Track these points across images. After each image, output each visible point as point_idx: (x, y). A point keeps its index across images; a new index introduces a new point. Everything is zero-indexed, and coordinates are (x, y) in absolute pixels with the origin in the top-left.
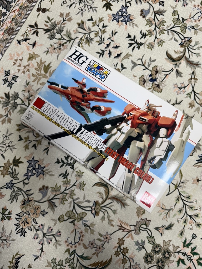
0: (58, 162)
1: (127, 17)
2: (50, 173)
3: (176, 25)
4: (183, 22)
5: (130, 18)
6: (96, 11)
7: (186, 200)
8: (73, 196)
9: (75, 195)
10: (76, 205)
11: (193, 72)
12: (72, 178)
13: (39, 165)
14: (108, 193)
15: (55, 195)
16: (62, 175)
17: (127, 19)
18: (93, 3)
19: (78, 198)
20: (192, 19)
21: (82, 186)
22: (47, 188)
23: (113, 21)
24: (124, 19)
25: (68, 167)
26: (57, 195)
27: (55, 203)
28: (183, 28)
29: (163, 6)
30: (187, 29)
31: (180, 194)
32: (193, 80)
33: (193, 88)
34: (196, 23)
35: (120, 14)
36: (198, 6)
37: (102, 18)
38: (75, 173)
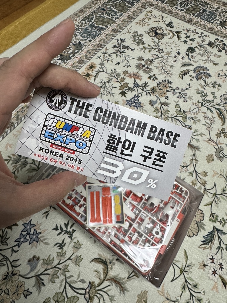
0: (56, 229)
1: (138, 103)
2: (44, 242)
3: (178, 115)
4: (184, 113)
5: (141, 105)
6: (113, 96)
7: (193, 290)
8: (66, 273)
9: (69, 271)
10: (67, 285)
11: (194, 154)
12: (69, 250)
13: (35, 230)
14: (106, 272)
15: (46, 270)
16: (58, 245)
17: (138, 105)
18: (111, 90)
19: (72, 276)
20: (191, 112)
21: (78, 261)
22: (38, 259)
23: (126, 105)
24: (136, 105)
25: (66, 236)
26: (48, 269)
27: (43, 280)
28: (184, 118)
29: (168, 100)
30: (188, 119)
31: (186, 281)
32: (194, 161)
33: (194, 168)
34: (194, 116)
35: (133, 101)
36: (196, 103)
37: (118, 102)
38: (73, 244)
